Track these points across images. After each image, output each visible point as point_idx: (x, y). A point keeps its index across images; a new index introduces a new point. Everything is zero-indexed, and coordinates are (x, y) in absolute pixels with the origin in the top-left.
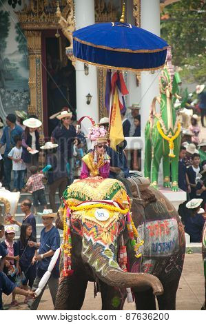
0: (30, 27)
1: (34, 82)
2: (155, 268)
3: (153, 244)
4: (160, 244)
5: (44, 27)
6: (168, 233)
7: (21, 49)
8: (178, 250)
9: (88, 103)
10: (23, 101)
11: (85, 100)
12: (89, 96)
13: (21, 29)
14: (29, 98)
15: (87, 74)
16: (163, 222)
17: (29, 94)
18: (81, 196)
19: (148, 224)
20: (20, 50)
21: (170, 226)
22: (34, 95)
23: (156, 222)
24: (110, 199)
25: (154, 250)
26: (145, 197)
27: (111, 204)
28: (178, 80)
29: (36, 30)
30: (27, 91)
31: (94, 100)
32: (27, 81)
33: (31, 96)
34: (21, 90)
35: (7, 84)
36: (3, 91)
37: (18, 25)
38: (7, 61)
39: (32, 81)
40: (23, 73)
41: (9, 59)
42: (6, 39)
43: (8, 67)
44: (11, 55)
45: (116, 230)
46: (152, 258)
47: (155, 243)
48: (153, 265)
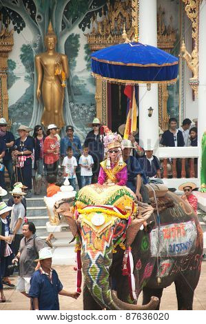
0: (98, 47)
1: (100, 97)
3: (170, 245)
4: (177, 245)
6: (185, 235)
9: (150, 115)
10: (90, 113)
11: (148, 112)
12: (151, 109)
13: (89, 50)
14: (95, 111)
15: (149, 90)
16: (179, 225)
17: (96, 107)
18: (87, 200)
19: (162, 228)
20: (88, 68)
21: (185, 228)
22: (99, 108)
23: (172, 226)
24: (111, 205)
25: (172, 251)
26: (162, 202)
27: (111, 209)
30: (94, 104)
31: (155, 113)
32: (94, 95)
33: (97, 109)
34: (88, 103)
35: (76, 98)
36: (72, 104)
37: (87, 46)
38: (76, 78)
39: (99, 96)
40: (90, 89)
41: (79, 76)
42: (76, 59)
43: (77, 83)
44: (80, 72)
45: (109, 235)
46: (169, 258)
47: (172, 244)
48: (171, 264)
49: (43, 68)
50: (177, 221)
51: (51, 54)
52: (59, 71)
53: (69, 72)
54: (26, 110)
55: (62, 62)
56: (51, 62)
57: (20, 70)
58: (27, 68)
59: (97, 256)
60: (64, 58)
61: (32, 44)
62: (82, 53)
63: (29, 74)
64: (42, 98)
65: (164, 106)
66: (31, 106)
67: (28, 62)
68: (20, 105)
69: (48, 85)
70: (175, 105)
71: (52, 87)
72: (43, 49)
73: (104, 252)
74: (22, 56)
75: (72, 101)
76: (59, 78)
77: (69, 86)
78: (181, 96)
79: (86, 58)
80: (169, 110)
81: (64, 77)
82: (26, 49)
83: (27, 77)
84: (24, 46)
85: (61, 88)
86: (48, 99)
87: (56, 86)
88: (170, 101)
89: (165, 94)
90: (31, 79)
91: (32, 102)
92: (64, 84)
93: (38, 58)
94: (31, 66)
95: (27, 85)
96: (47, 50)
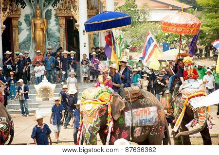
0: (60, 15)
2: (142, 131)
4: (144, 120)
5: (66, 15)
6: (149, 114)
7: (57, 24)
8: (157, 124)
9: (85, 46)
11: (83, 45)
12: (85, 44)
13: (57, 16)
15: (84, 35)
16: (145, 109)
19: (134, 111)
21: (150, 111)
22: (62, 43)
24: (96, 98)
25: (141, 123)
28: (122, 37)
29: (63, 17)
30: (59, 42)
31: (87, 45)
32: (59, 37)
34: (57, 41)
35: (51, 39)
36: (49, 42)
37: (56, 15)
38: (51, 29)
39: (61, 38)
40: (57, 34)
41: (52, 28)
42: (51, 21)
43: (51, 32)
44: (52, 27)
45: (95, 115)
46: (140, 127)
47: (141, 119)
48: (141, 130)
49: (35, 25)
50: (144, 106)
51: (38, 18)
52: (42, 26)
53: (48, 27)
54: (27, 44)
55: (44, 22)
56: (38, 22)
57: (24, 26)
58: (27, 25)
59: (89, 126)
60: (45, 20)
61: (29, 14)
62: (53, 18)
63: (28, 28)
64: (35, 39)
65: (92, 42)
66: (29, 42)
67: (28, 22)
68: (24, 42)
69: (37, 33)
70: (97, 42)
71: (39, 33)
72: (35, 16)
73: (93, 124)
74: (25, 19)
75: (49, 40)
76: (42, 30)
77: (47, 33)
78: (100, 37)
79: (55, 20)
80: (94, 44)
81: (45, 29)
82: (27, 16)
83: (27, 29)
84: (26, 15)
85: (44, 34)
86: (38, 39)
87: (41, 33)
88: (95, 39)
89: (92, 37)
90: (30, 30)
91: (30, 41)
92: (45, 32)
93: (32, 20)
94: (29, 24)
95: (28, 33)
96: (37, 16)
